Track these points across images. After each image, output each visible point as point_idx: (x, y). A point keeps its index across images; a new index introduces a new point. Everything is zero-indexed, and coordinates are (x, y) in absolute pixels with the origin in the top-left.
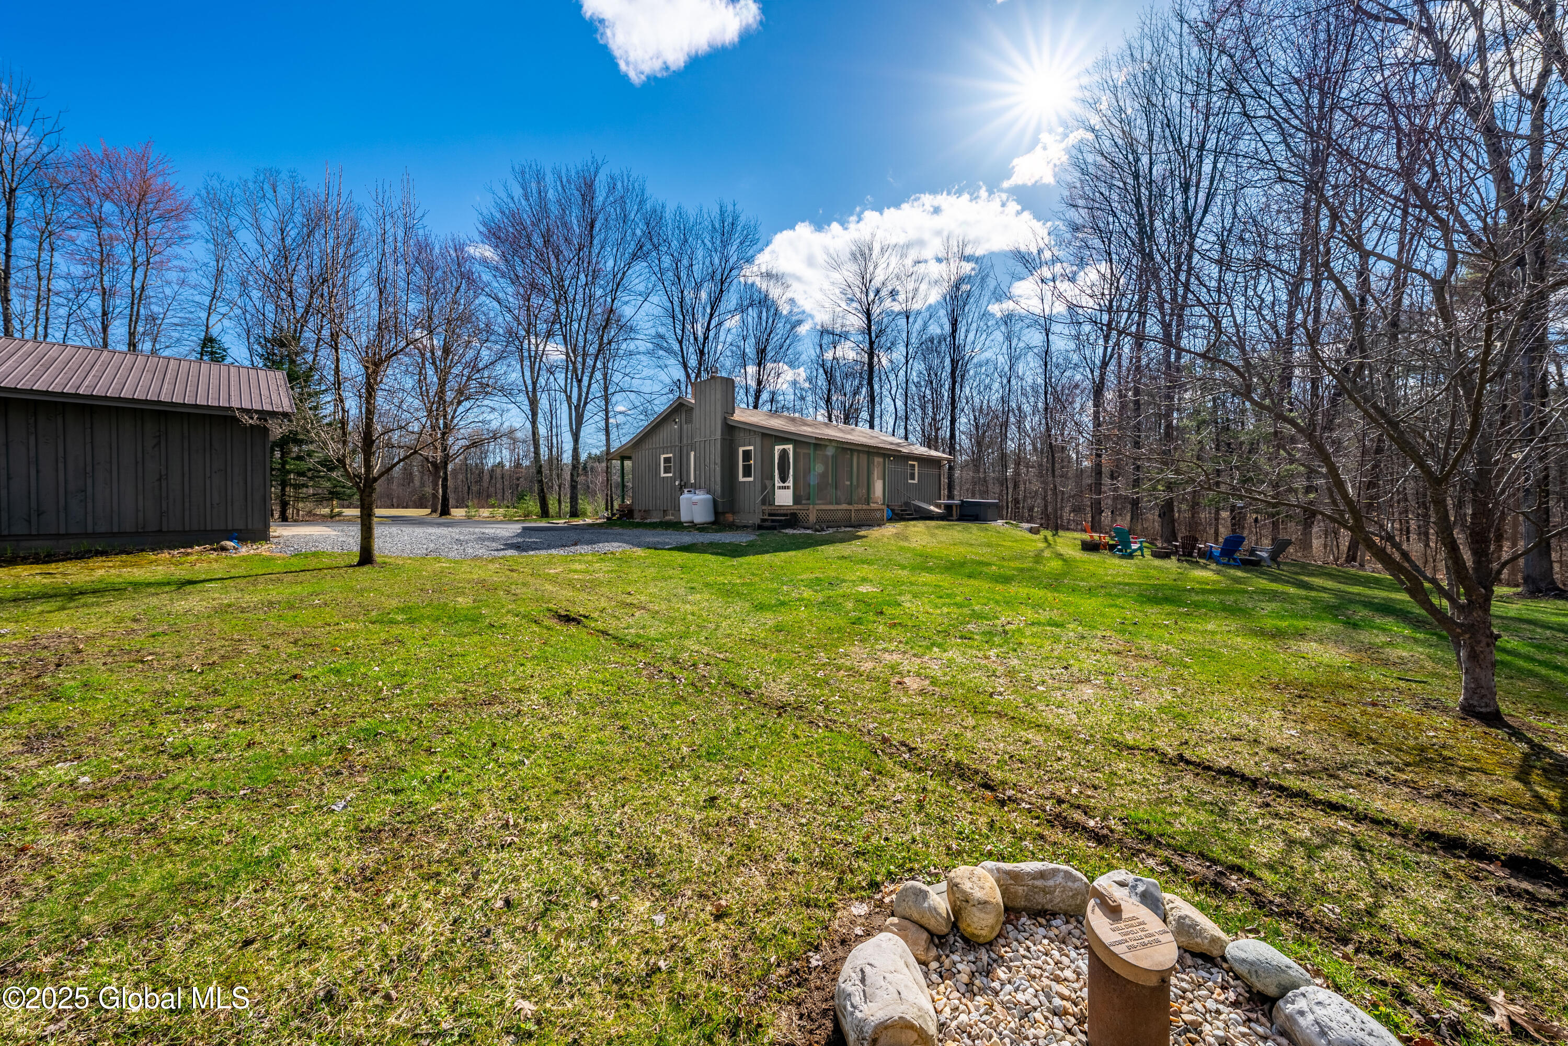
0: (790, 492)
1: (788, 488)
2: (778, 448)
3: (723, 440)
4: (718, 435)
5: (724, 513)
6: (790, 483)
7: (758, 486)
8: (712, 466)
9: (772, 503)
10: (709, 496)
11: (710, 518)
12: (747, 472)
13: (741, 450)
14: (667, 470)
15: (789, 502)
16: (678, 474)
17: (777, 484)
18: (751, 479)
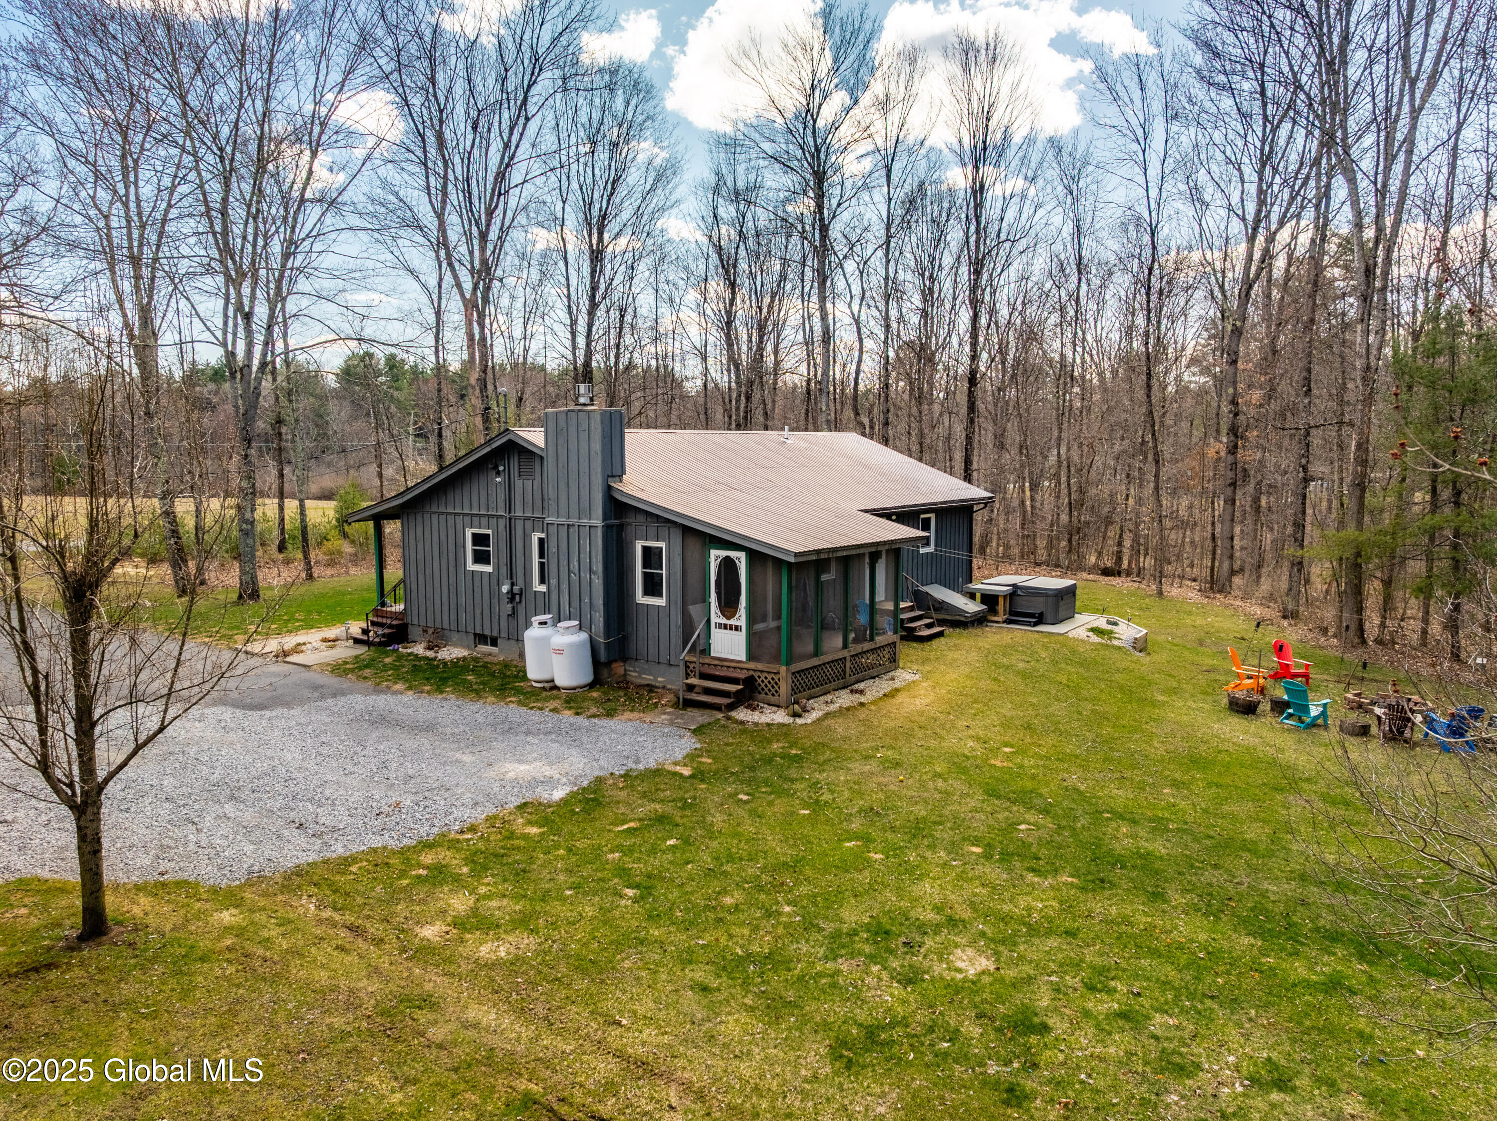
0: (740, 638)
1: (737, 628)
2: (716, 555)
3: (607, 528)
4: (597, 521)
5: (609, 664)
6: (741, 619)
7: (677, 619)
8: (586, 576)
9: (706, 651)
10: (583, 636)
11: (587, 677)
12: (653, 586)
13: (639, 546)
14: (481, 557)
15: (740, 654)
16: (504, 570)
17: (714, 619)
18: (661, 602)
